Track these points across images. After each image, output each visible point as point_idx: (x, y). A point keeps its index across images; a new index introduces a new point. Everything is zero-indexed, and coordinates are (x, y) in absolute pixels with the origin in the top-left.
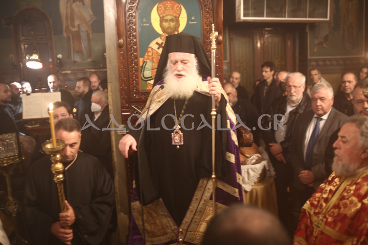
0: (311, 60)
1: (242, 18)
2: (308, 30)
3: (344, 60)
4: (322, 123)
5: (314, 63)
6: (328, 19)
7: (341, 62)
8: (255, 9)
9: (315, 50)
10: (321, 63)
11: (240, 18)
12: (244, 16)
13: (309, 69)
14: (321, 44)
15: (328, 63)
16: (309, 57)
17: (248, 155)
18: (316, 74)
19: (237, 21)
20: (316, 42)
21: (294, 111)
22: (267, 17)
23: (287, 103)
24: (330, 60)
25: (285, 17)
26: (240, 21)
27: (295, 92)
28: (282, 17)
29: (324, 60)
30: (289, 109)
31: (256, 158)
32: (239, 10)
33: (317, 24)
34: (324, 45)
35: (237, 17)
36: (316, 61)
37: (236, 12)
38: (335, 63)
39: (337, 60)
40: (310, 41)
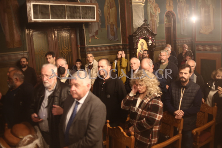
0: (88, 48)
1: (33, 20)
2: (84, 27)
3: (110, 46)
4: (79, 107)
5: (90, 50)
6: (95, 20)
7: (108, 48)
8: (42, 13)
9: (90, 41)
10: (94, 49)
11: (31, 20)
12: (34, 18)
13: (86, 54)
14: (93, 36)
15: (99, 49)
16: (86, 46)
17: (21, 137)
18: (91, 57)
19: (29, 22)
20: (90, 35)
21: (52, 95)
22: (52, 18)
23: (45, 89)
24: (100, 47)
25: (65, 18)
26: (31, 21)
27: (47, 80)
28: (63, 18)
29: (96, 47)
30: (48, 94)
31: (28, 139)
32: (30, 14)
33: (90, 23)
34: (96, 37)
35: (29, 19)
36: (91, 48)
37: (28, 15)
38: (104, 49)
39: (105, 47)
40: (86, 35)
